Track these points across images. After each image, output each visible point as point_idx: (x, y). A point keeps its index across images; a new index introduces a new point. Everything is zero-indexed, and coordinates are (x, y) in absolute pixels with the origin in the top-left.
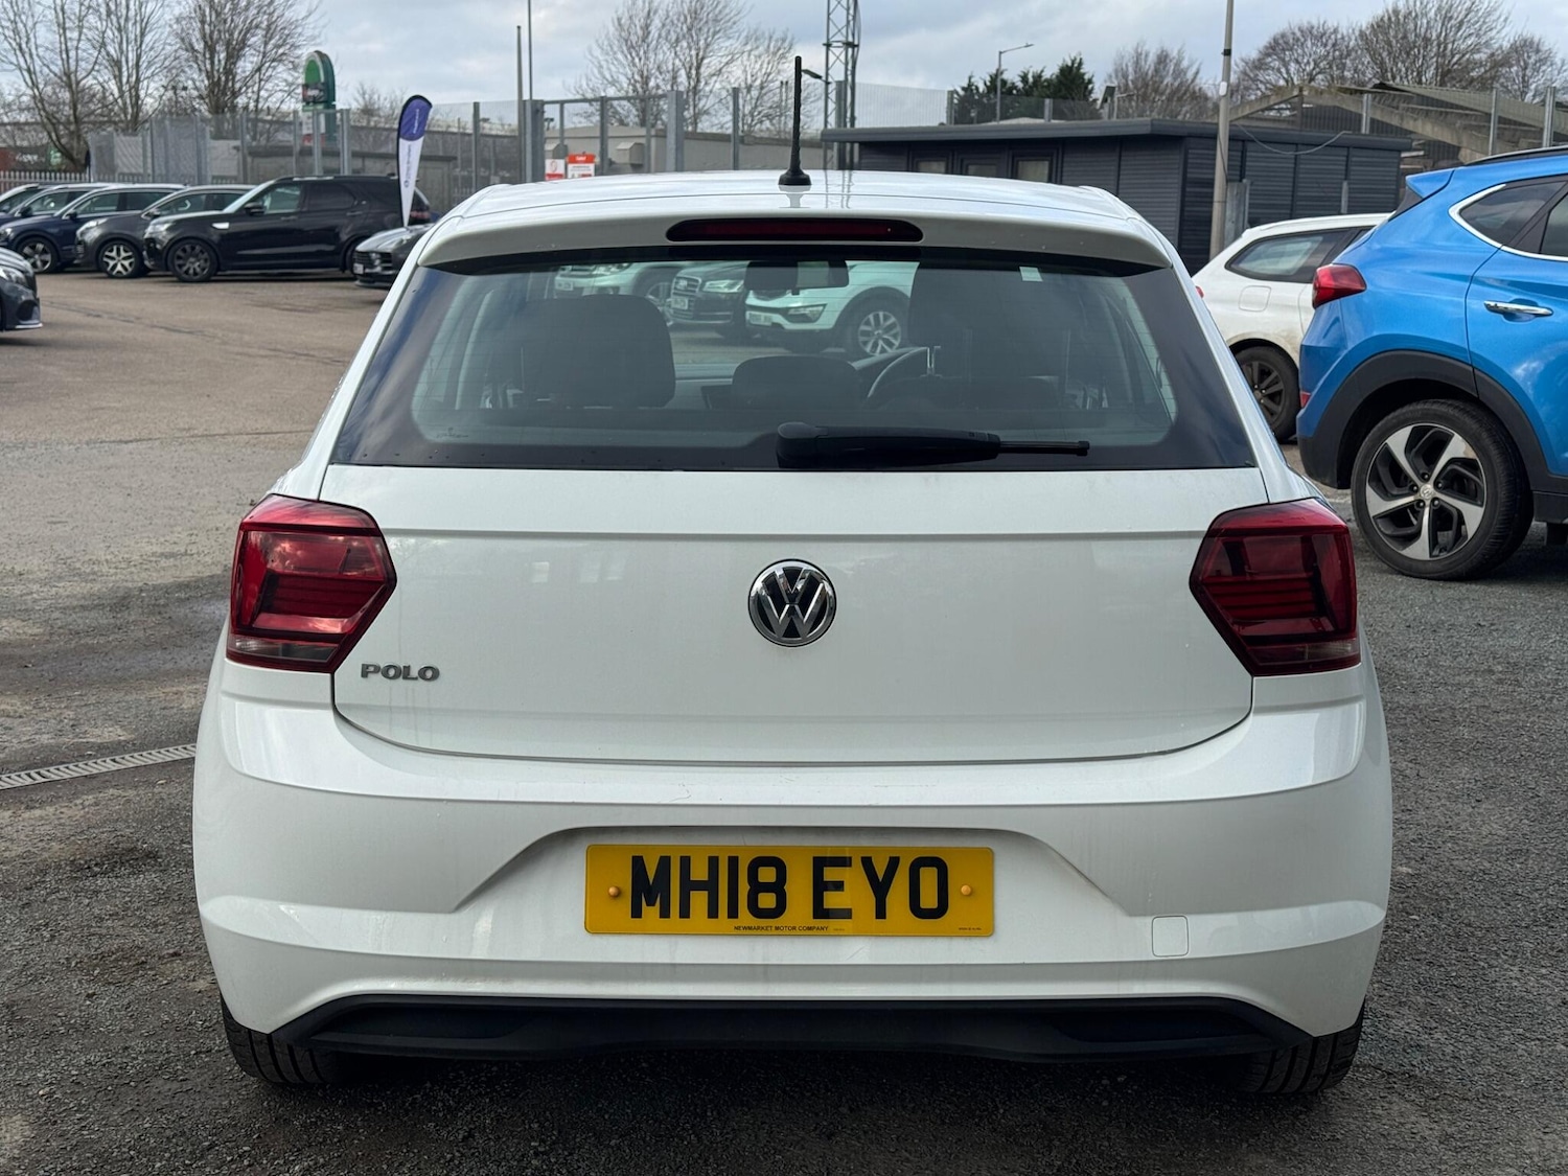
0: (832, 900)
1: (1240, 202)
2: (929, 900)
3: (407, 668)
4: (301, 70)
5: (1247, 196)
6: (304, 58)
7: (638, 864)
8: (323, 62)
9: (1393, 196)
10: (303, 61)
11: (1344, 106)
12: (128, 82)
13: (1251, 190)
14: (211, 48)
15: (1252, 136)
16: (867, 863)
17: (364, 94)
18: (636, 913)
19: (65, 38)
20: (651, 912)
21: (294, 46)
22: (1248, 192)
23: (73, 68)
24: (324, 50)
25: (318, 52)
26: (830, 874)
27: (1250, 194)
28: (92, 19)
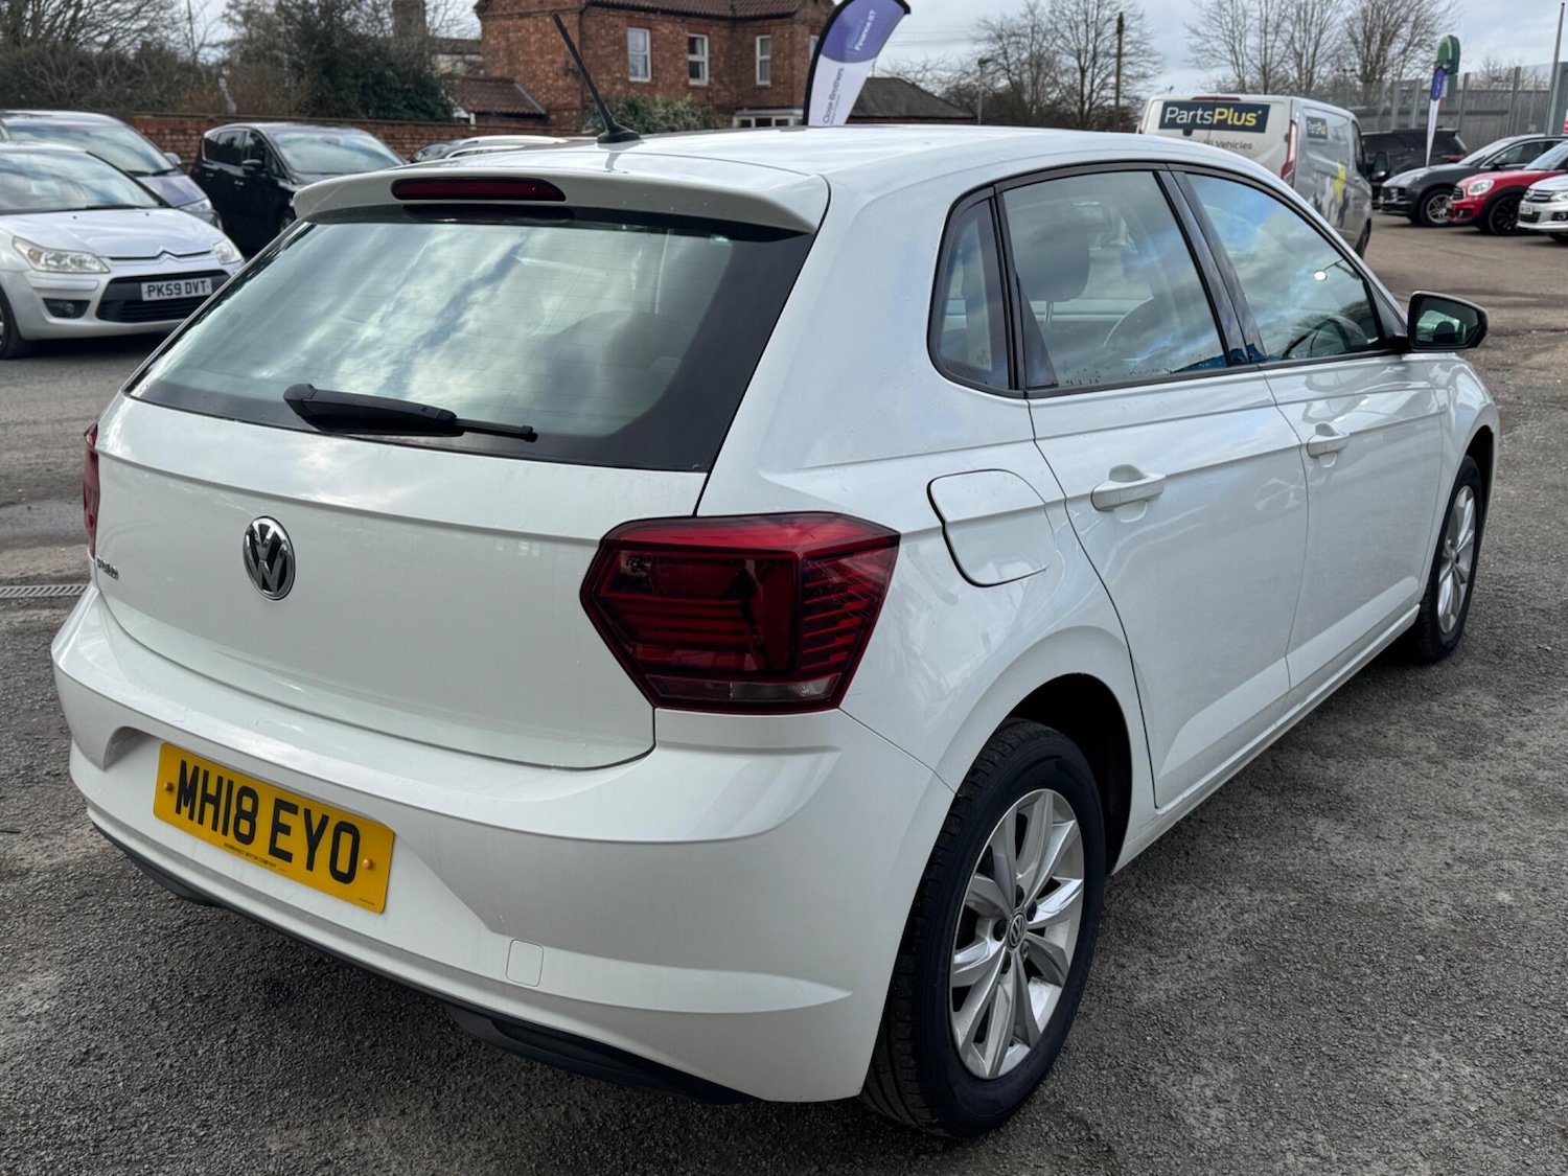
0: (283, 842)
2: (343, 866)
4: (1436, 51)
6: (1439, 42)
7: (183, 767)
8: (1453, 44)
10: (1437, 45)
12: (1306, 67)
14: (1368, 40)
16: (307, 813)
17: (1489, 65)
18: (178, 809)
19: (1266, 40)
20: (185, 811)
21: (1433, 33)
23: (1268, 60)
24: (1454, 34)
25: (1451, 37)
26: (283, 817)
28: (1287, 25)
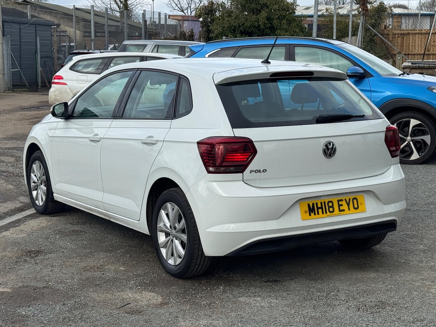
0: (341, 208)
1: (8, 44)
2: (356, 206)
3: (260, 170)
5: (10, 42)
7: (309, 205)
9: (50, 42)
11: (17, 9)
13: (10, 39)
15: (8, 21)
16: (345, 200)
18: (310, 215)
20: (312, 214)
22: (10, 40)
26: (340, 203)
27: (10, 41)
